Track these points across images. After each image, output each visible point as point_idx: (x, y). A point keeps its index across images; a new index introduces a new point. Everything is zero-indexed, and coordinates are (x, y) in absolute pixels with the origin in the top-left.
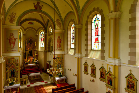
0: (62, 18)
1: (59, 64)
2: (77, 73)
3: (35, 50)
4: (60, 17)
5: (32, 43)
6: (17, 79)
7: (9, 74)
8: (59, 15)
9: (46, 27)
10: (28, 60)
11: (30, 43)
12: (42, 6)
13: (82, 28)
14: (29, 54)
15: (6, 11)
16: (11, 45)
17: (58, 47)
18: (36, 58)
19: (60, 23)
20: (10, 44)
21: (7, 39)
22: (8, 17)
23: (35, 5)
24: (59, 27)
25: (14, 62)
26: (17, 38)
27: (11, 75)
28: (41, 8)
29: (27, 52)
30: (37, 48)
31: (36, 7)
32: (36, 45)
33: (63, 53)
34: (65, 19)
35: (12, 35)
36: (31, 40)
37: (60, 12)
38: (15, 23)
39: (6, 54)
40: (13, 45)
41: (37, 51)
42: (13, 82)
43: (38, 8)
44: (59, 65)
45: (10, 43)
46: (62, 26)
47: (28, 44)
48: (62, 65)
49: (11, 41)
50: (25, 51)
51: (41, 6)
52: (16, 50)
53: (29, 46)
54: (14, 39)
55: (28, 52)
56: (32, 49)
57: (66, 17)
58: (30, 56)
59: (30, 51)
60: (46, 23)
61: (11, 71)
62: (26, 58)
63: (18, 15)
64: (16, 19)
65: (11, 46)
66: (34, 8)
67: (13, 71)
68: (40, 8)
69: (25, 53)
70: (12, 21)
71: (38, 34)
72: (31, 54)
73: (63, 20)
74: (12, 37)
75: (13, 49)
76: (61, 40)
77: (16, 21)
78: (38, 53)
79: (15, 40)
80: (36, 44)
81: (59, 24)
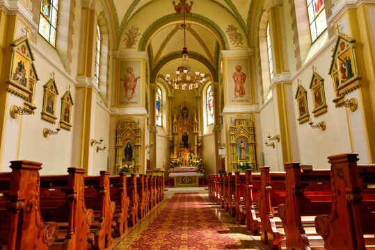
0: (242, 20)
1: (242, 137)
2: (279, 133)
3: (194, 132)
4: (237, 17)
5: (187, 116)
6: (137, 164)
7: (121, 152)
8: (234, 17)
9: (215, 67)
10: (178, 157)
11: (183, 116)
12: (192, 3)
13: (282, 5)
14: (181, 144)
15: (120, 24)
16: (128, 91)
17: (237, 94)
18: (198, 152)
19: (239, 34)
20: (126, 90)
21: (121, 80)
22: (124, 37)
23: (177, 4)
24: (236, 44)
25: (131, 126)
26: (139, 77)
27: (126, 156)
28: (190, 7)
29: (176, 137)
30: (199, 128)
31: (178, 9)
32: (198, 121)
33: (252, 108)
34: (249, 19)
35: (129, 71)
36: (185, 108)
37: (234, 6)
38: (136, 46)
39: (117, 110)
40: (131, 91)
41: (200, 135)
42: (127, 167)
43: (183, 10)
44: (242, 142)
45: (126, 87)
46: (244, 41)
47: (177, 118)
48: (251, 141)
49: (128, 83)
50: (171, 136)
51: (189, 4)
52: (136, 103)
53: (181, 122)
54: (133, 79)
55: (179, 138)
56: (189, 130)
57: (250, 12)
58: (183, 149)
59: (183, 137)
60: (213, 55)
61: (125, 147)
62: (175, 152)
63: (142, 30)
64: (139, 38)
65: (128, 93)
66: (174, 11)
67: (129, 146)
68: (188, 9)
69: (173, 141)
70: (130, 44)
71: (201, 93)
72: (186, 143)
73: (246, 23)
74: (129, 75)
75: (131, 101)
76: (244, 77)
77: (137, 43)
78: (201, 140)
79: (136, 81)
80: (197, 117)
81: (237, 37)
